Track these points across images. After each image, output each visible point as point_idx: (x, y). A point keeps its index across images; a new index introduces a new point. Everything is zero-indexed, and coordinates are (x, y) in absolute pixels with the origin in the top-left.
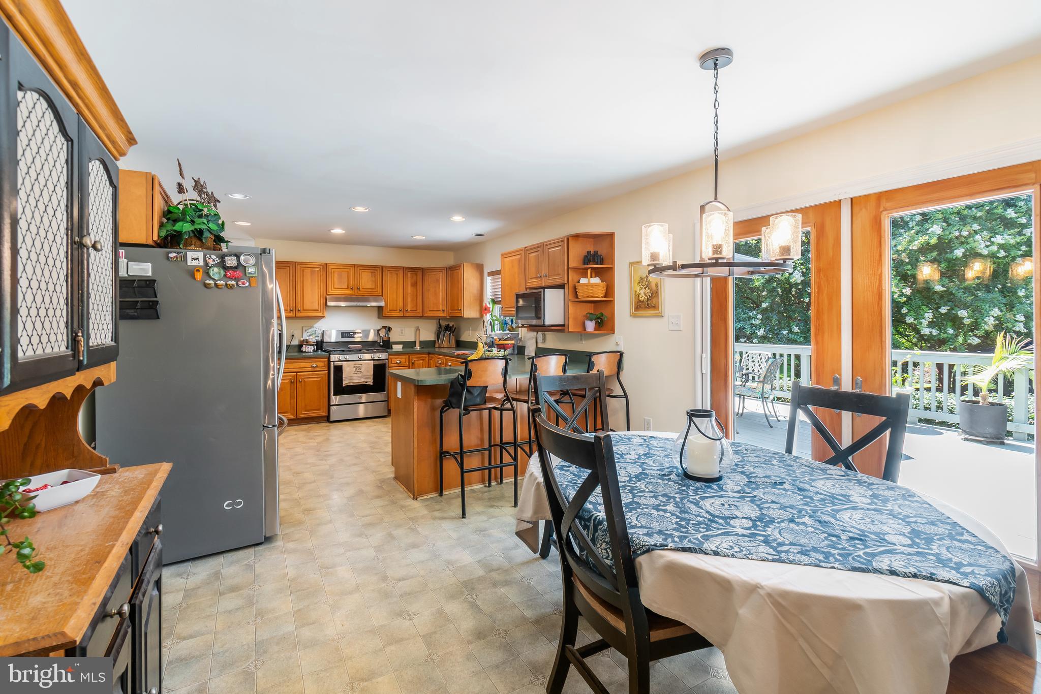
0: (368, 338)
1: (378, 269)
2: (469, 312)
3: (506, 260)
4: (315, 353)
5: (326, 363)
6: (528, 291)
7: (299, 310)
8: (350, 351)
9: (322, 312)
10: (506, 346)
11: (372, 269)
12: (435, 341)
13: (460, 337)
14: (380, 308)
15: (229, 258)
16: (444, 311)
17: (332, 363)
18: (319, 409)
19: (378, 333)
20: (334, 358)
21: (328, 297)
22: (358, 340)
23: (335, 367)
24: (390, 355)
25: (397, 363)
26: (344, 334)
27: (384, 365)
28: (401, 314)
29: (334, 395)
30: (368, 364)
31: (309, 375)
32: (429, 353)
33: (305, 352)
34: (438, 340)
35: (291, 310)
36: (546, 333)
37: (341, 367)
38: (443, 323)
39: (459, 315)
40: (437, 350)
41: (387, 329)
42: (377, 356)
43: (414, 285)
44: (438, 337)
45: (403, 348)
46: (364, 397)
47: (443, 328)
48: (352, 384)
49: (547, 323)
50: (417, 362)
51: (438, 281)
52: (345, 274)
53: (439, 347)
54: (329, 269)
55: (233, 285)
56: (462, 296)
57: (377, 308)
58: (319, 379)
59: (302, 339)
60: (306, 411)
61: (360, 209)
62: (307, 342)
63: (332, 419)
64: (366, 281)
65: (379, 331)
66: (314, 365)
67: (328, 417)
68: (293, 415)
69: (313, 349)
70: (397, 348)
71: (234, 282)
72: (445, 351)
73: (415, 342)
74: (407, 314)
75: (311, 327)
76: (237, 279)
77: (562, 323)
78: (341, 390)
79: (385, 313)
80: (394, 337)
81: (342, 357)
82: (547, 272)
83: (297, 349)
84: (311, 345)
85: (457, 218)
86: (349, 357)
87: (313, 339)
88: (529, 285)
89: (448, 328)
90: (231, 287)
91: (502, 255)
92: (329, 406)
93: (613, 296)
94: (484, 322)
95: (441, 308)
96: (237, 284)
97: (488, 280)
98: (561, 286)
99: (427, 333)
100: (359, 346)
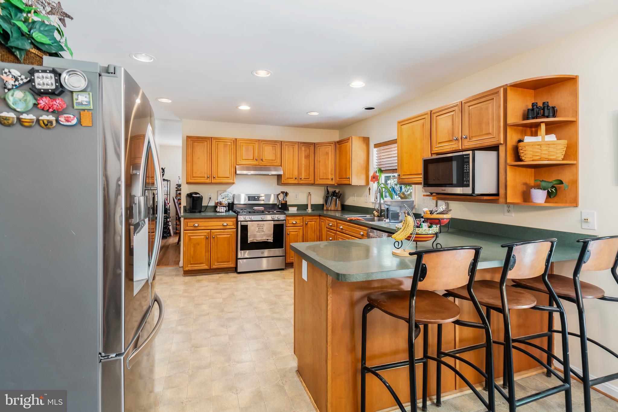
0: (269, 201)
1: (278, 144)
2: (357, 180)
3: (403, 127)
4: (227, 214)
5: (235, 222)
6: (435, 157)
7: (214, 177)
8: (254, 212)
9: (232, 179)
10: (442, 221)
11: (274, 143)
12: (323, 205)
13: (344, 202)
14: (279, 177)
15: (41, 75)
16: (332, 179)
17: (239, 223)
18: (229, 262)
19: (278, 197)
20: (241, 218)
21: (237, 166)
22: (262, 202)
23: (242, 226)
24: (287, 216)
25: (293, 223)
26: (250, 198)
27: (282, 226)
28: (296, 182)
29: (241, 250)
30: (269, 224)
31: (221, 232)
32: (320, 216)
33: (219, 212)
34: (326, 204)
35: (208, 177)
36: (449, 202)
37: (247, 226)
38: (331, 190)
39: (347, 182)
40: (325, 212)
41: (284, 194)
42: (276, 217)
43: (307, 157)
44: (326, 201)
45: (297, 210)
46: (266, 252)
47: (330, 194)
48: (255, 241)
49: (477, 192)
50: (309, 223)
51: (327, 153)
52: (251, 148)
53: (327, 210)
54: (238, 143)
55: (50, 122)
56: (350, 167)
57: (276, 177)
58: (229, 236)
59: (217, 201)
60: (218, 262)
61: (262, 74)
62: (221, 203)
63: (239, 271)
64: (268, 154)
65: (278, 195)
66: (225, 224)
67: (236, 268)
68: (208, 265)
69: (225, 209)
70: (293, 210)
71: (51, 118)
72: (332, 214)
73: (307, 205)
74: (301, 182)
75: (225, 191)
76: (57, 112)
77: (494, 191)
78: (246, 245)
79: (283, 180)
80: (290, 200)
81: (248, 218)
82: (466, 133)
83: (213, 210)
84: (224, 206)
85: (358, 84)
86: (254, 217)
87: (225, 202)
88: (435, 150)
89: (334, 194)
90: (46, 125)
91: (399, 122)
92: (237, 259)
93: (576, 157)
94: (370, 189)
95: (330, 177)
96: (57, 121)
97: (374, 152)
98: (495, 148)
99: (317, 198)
100: (261, 208)
